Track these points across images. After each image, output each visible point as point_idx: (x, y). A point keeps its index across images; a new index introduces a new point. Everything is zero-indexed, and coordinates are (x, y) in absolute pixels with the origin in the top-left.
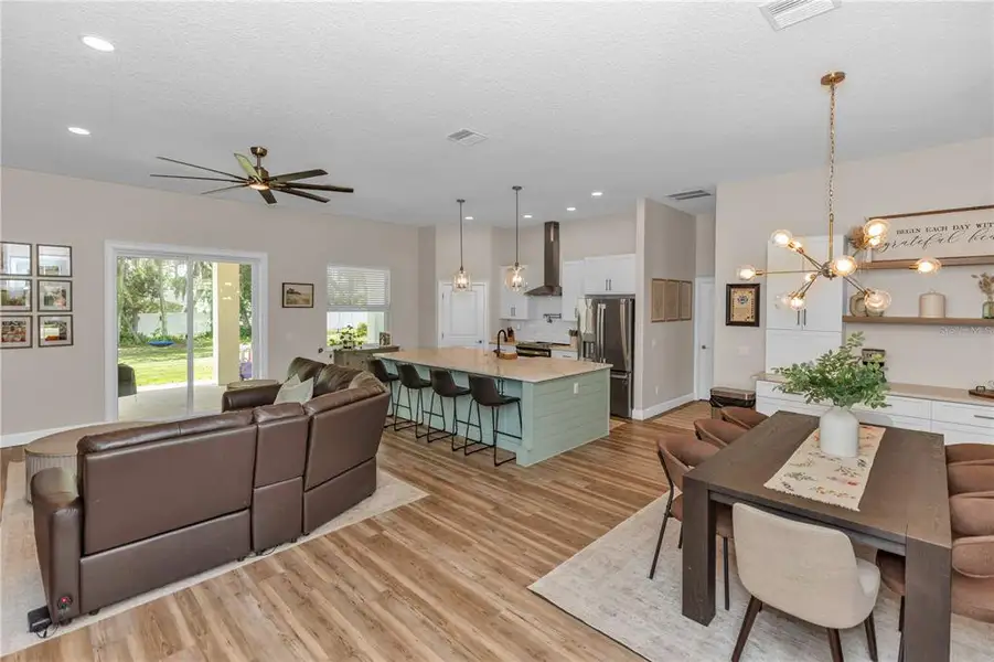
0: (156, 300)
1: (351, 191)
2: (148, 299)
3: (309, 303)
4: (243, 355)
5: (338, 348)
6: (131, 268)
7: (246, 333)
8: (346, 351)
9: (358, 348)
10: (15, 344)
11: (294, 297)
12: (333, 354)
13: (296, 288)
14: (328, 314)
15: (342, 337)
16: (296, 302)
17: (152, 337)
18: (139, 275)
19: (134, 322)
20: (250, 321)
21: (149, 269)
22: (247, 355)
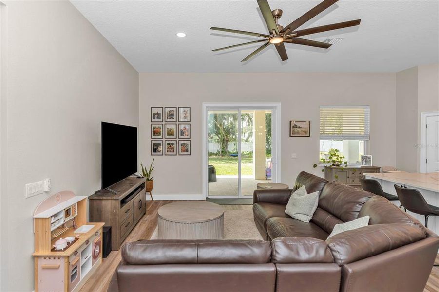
0: (234, 137)
1: (356, 23)
2: (231, 136)
3: (307, 134)
4: (267, 163)
5: (328, 165)
6: (226, 123)
7: (269, 152)
8: (334, 168)
9: (343, 166)
10: (171, 153)
11: (296, 130)
12: (324, 169)
13: (298, 124)
14: (321, 141)
15: (330, 158)
16: (298, 133)
17: (232, 152)
18: (228, 127)
19: (226, 146)
20: (271, 146)
21: (232, 123)
22: (269, 165)
